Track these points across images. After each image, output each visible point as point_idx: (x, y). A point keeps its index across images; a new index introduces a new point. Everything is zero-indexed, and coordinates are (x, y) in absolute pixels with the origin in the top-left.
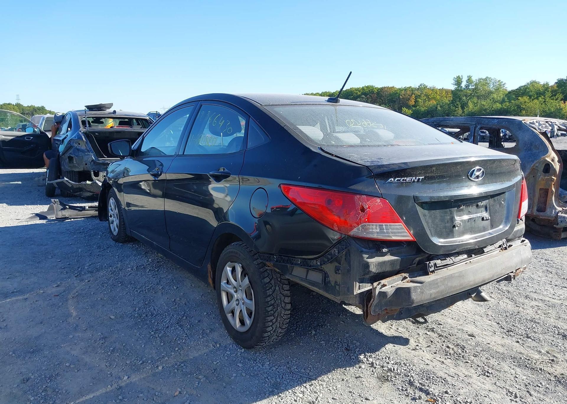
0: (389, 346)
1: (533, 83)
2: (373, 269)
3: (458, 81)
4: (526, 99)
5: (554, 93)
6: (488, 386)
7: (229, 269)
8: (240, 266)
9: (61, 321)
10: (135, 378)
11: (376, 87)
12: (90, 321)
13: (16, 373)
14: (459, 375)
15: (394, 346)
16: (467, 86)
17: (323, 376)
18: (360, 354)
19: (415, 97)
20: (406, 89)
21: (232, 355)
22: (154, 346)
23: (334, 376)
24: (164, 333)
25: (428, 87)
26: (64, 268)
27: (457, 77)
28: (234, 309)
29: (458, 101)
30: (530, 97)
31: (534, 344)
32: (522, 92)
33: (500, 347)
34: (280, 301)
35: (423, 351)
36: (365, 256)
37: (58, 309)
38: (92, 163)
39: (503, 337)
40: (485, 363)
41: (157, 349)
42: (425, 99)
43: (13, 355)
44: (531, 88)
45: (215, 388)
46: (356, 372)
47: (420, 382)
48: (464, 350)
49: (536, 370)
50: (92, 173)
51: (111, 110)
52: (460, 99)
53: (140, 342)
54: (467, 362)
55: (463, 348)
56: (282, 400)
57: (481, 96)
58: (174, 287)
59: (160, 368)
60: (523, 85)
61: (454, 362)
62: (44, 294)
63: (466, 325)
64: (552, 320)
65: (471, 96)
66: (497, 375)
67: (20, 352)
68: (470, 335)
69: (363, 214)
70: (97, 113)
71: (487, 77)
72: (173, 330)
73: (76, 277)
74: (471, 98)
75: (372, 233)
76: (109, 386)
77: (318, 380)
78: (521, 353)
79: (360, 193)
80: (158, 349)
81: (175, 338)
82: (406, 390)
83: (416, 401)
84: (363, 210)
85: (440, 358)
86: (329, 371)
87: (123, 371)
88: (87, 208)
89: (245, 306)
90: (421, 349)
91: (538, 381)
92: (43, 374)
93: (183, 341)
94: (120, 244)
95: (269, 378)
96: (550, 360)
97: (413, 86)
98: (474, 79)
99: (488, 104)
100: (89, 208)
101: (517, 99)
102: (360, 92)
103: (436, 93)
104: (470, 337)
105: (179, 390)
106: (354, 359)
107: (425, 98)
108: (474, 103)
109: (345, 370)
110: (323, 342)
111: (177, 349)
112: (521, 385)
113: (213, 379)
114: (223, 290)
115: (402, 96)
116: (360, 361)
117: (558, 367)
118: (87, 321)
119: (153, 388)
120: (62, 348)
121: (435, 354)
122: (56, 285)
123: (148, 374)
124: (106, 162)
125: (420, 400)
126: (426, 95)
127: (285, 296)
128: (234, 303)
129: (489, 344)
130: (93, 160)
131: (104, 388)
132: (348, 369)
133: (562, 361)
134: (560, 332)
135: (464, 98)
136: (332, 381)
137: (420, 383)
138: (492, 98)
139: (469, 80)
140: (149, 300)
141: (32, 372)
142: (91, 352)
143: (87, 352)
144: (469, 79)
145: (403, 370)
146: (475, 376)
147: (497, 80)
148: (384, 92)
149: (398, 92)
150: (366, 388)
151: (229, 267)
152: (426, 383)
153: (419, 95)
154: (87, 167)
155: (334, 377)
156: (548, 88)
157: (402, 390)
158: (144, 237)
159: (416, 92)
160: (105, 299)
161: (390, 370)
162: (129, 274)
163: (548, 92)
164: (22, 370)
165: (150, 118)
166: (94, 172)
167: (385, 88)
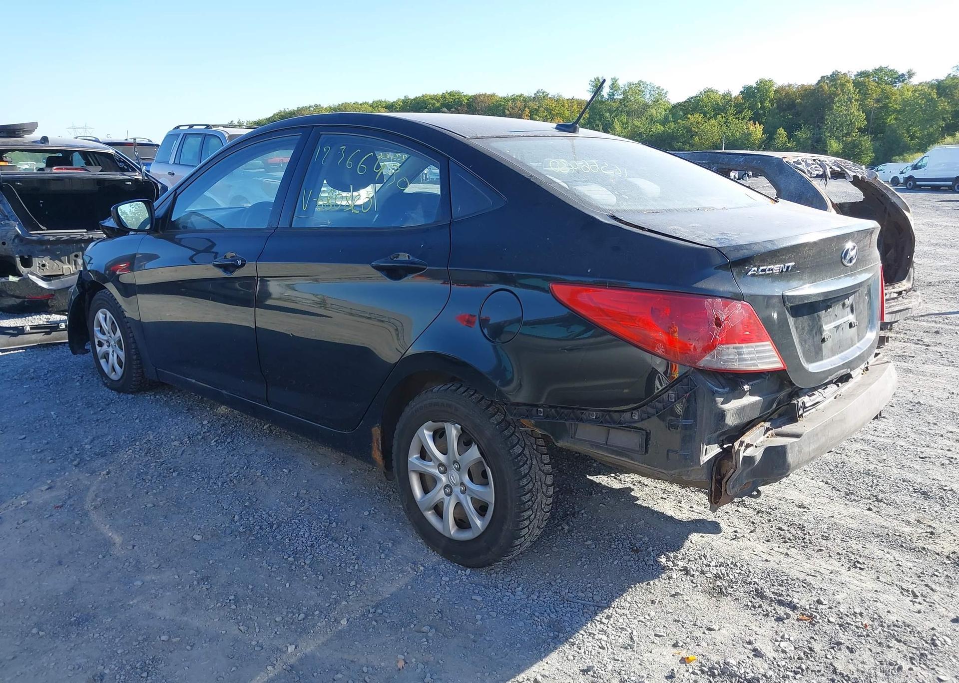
0: (695, 537)
1: (708, 92)
2: (731, 421)
3: (598, 87)
4: (698, 117)
5: (739, 109)
6: (871, 585)
7: (426, 434)
8: (456, 428)
9: (100, 556)
10: (309, 647)
11: (465, 94)
12: (158, 549)
13: (69, 668)
14: (820, 571)
15: (702, 536)
16: (611, 96)
17: (617, 600)
18: (659, 556)
19: (530, 112)
20: (514, 99)
21: (454, 583)
22: (308, 584)
23: (635, 598)
24: (312, 556)
25: (549, 96)
26: (42, 451)
27: (595, 80)
28: (442, 503)
29: (598, 120)
30: (705, 114)
31: (891, 510)
32: (692, 106)
33: (851, 521)
34: (540, 484)
35: (749, 539)
36: (720, 400)
37: (77, 532)
38: (16, 240)
39: (846, 505)
40: (846, 548)
41: (316, 588)
42: (546, 116)
43: (41, 633)
44: (706, 100)
45: (460, 645)
46: (666, 586)
47: (773, 590)
48: (804, 530)
49: (919, 551)
50: (18, 259)
51: (37, 135)
52: (601, 116)
53: (278, 578)
54: (821, 550)
55: (802, 528)
56: (580, 649)
57: (633, 111)
58: (284, 470)
59: (344, 622)
60: (694, 95)
61: (801, 552)
62: (29, 505)
63: (786, 491)
64: (895, 470)
65: (617, 112)
66: (873, 565)
67: (51, 625)
68: (799, 507)
69: (719, 331)
70: (8, 142)
71: (640, 81)
72: (325, 549)
73: (76, 466)
74: (618, 115)
75: (731, 361)
76: (269, 668)
77: (614, 608)
78: (883, 527)
79: (713, 295)
80: (319, 587)
81: (338, 564)
82: (760, 606)
83: (784, 623)
84: (718, 323)
85: (779, 547)
86: (624, 590)
87: (277, 636)
88: (28, 328)
89: (469, 495)
90: (744, 536)
91: (930, 567)
92: (124, 662)
93: (356, 567)
94: (130, 396)
95: (537, 614)
96: (926, 532)
97: (526, 94)
98: (622, 83)
99: (644, 125)
100: (31, 328)
101: (686, 117)
102: (438, 101)
103: (563, 106)
104: (802, 510)
105: (401, 657)
106: (652, 565)
107: (545, 114)
108: (623, 124)
109: (647, 584)
110: (589, 542)
111: (353, 583)
112: (911, 577)
113: (447, 630)
114: (414, 471)
115: (509, 110)
116: (664, 569)
117: (942, 542)
118: (152, 550)
119: (351, 659)
120: (132, 607)
121: (768, 543)
122: (46, 487)
123: (326, 636)
124: (46, 238)
125: (788, 620)
126: (547, 109)
127: (546, 474)
128: (438, 494)
129: (832, 517)
130: (18, 236)
131: (262, 673)
132: (652, 582)
133: (944, 532)
134: (915, 488)
135: (607, 115)
136: (636, 606)
137: (773, 593)
138: (650, 116)
139: (614, 86)
140: (248, 498)
141: (101, 662)
142: (194, 609)
143: (187, 609)
144: (613, 84)
145: (736, 575)
146: (843, 570)
147: (656, 87)
148: (478, 103)
149: (502, 103)
150: (697, 611)
151: (428, 430)
152: (782, 591)
153: (536, 109)
154: (5, 249)
155: (637, 599)
156: (730, 100)
157: (754, 607)
158: (194, 381)
159: (531, 104)
160: (161, 504)
161: (717, 576)
162: (180, 452)
163: (731, 106)
164: (78, 662)
165: (116, 152)
166: (22, 258)
167: (480, 95)
